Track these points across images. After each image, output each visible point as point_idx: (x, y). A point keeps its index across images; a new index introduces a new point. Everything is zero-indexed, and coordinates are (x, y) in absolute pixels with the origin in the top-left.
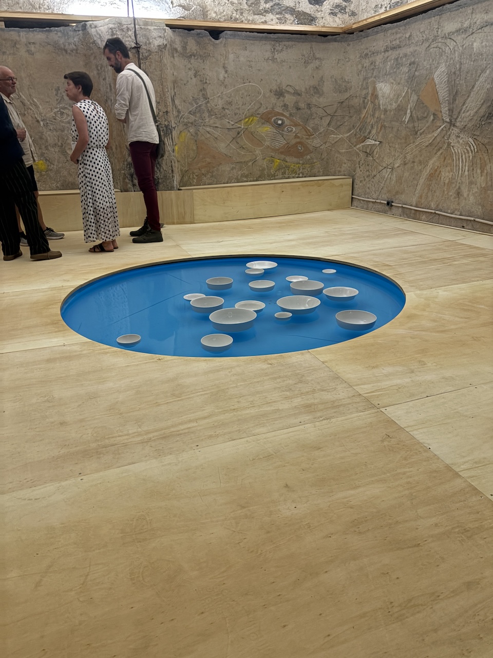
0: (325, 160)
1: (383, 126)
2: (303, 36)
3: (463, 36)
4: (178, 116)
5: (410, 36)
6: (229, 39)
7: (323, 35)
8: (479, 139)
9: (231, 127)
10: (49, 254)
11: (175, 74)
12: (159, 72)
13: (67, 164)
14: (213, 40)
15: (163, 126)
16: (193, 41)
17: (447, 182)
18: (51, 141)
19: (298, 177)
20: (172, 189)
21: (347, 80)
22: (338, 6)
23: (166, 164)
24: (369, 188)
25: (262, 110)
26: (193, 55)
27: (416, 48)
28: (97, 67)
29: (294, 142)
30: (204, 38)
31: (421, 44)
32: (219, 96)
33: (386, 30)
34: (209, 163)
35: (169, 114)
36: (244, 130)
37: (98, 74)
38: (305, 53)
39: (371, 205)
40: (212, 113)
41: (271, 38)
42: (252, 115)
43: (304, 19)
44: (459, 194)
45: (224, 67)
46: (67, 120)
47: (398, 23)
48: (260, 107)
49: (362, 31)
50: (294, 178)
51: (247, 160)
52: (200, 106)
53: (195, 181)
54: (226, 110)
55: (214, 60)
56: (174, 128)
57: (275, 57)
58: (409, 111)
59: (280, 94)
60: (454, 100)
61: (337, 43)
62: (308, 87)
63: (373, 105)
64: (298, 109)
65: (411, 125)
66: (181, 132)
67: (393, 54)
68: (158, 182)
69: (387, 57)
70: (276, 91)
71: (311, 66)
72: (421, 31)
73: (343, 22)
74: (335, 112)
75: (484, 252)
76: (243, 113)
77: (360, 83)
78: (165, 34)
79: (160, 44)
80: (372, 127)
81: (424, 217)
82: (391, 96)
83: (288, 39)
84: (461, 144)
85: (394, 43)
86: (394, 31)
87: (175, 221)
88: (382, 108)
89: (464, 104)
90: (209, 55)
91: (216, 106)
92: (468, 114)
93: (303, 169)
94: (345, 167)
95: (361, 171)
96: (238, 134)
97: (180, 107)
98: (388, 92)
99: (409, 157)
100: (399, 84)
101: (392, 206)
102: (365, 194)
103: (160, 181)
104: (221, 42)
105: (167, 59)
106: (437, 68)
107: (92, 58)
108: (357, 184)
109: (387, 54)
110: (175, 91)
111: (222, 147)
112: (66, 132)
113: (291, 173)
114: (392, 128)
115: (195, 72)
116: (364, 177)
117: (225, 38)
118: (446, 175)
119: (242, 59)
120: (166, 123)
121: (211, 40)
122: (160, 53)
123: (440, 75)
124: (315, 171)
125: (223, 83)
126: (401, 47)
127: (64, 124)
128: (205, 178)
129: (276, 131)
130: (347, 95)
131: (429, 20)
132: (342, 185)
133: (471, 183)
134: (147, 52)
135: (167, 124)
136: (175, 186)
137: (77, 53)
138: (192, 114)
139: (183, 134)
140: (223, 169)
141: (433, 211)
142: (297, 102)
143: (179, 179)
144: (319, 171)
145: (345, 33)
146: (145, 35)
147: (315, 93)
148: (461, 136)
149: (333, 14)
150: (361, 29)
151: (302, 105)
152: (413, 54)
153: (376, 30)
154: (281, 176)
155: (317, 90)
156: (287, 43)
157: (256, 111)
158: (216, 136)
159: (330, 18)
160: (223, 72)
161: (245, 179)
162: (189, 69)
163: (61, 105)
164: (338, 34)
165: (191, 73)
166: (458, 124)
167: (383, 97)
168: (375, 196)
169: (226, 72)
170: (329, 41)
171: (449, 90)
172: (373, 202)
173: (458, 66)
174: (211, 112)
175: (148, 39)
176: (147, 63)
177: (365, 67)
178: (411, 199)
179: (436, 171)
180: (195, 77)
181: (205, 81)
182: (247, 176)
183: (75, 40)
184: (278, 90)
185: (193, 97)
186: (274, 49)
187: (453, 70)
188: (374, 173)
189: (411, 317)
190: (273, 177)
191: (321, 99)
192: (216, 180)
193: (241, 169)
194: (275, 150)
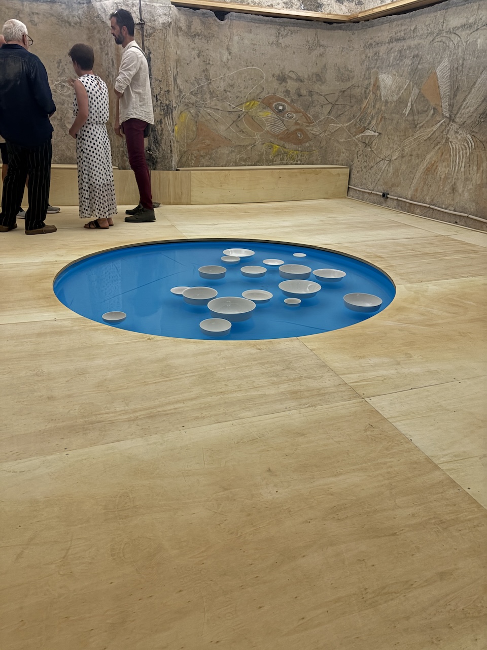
0: (323, 148)
1: (383, 118)
2: (308, 22)
3: (467, 31)
4: (180, 96)
5: (415, 29)
6: (234, 21)
7: (329, 22)
8: (478, 136)
9: (232, 110)
10: (44, 229)
11: (178, 52)
12: (163, 50)
13: (65, 138)
14: (218, 20)
15: (164, 105)
16: (198, 21)
17: (443, 177)
19: (296, 164)
20: (170, 169)
21: (350, 69)
23: (165, 144)
24: (365, 179)
25: (264, 95)
26: (197, 35)
27: (420, 41)
28: (100, 41)
29: (293, 128)
30: (209, 18)
31: (425, 37)
32: (221, 78)
33: (391, 21)
34: (209, 145)
35: (170, 93)
36: (245, 113)
37: (101, 48)
38: (309, 39)
39: (366, 196)
40: (214, 95)
41: (276, 22)
42: (253, 100)
43: (310, 5)
44: (454, 189)
45: (228, 49)
46: (67, 94)
47: (404, 15)
48: (262, 92)
49: (367, 20)
50: (292, 164)
51: (247, 144)
52: (202, 87)
53: (193, 162)
54: (228, 93)
55: (218, 41)
56: (175, 108)
57: (280, 42)
58: (409, 104)
59: (282, 79)
60: (455, 95)
61: (342, 31)
62: (310, 74)
63: (374, 95)
64: (300, 95)
65: (410, 118)
66: (181, 112)
67: (397, 46)
68: (156, 161)
69: (391, 49)
70: (279, 75)
71: (315, 53)
72: (426, 24)
73: (349, 11)
74: (336, 101)
75: (475, 248)
76: (245, 97)
77: (363, 73)
78: (170, 12)
79: (165, 21)
80: (372, 118)
81: (418, 211)
82: (393, 87)
83: (294, 24)
84: (459, 140)
85: (399, 34)
86: (400, 22)
87: (172, 201)
88: (383, 99)
89: (464, 101)
90: (214, 36)
91: (218, 88)
92: (468, 110)
93: (301, 156)
94: (344, 156)
95: (358, 161)
96: (239, 117)
97: (181, 87)
98: (390, 83)
99: (407, 150)
100: (401, 76)
101: (387, 198)
102: (361, 185)
103: (158, 160)
104: (226, 24)
105: (171, 38)
106: (439, 62)
107: (96, 31)
108: (354, 175)
109: (391, 45)
110: (178, 70)
111: (222, 129)
112: (66, 105)
113: (289, 159)
114: (392, 120)
115: (198, 52)
116: (361, 168)
117: (231, 19)
118: (442, 170)
119: (246, 41)
120: (167, 102)
121: (215, 20)
122: (164, 30)
123: (442, 70)
124: (313, 158)
125: (225, 65)
126: (405, 39)
127: (64, 98)
128: (203, 160)
129: (275, 116)
130: (349, 84)
131: (435, 14)
132: (339, 175)
133: (467, 179)
134: (151, 29)
135: (167, 104)
136: (173, 166)
137: (81, 26)
138: (193, 95)
139: (184, 115)
140: (222, 152)
141: (428, 206)
142: (299, 89)
143: (177, 159)
144: (317, 160)
145: (350, 21)
146: (150, 12)
147: (317, 80)
148: (460, 132)
149: (339, 1)
150: (367, 19)
151: (304, 92)
152: (417, 47)
153: (381, 20)
154: (279, 162)
155: (319, 78)
156: (292, 28)
157: (257, 95)
158: (216, 119)
159: (337, 6)
160: (227, 53)
161: (243, 163)
162: (193, 49)
163: (62, 78)
164: (343, 22)
165: (195, 53)
166: (457, 120)
167: (385, 88)
168: (371, 187)
169: (230, 53)
170: (334, 29)
171: (450, 85)
172: (369, 193)
173: (460, 62)
174: (212, 94)
175: (153, 16)
176: (151, 40)
177: (369, 57)
178: (407, 192)
179: (433, 165)
180: (198, 57)
181: (208, 62)
182: (245, 160)
183: (79, 12)
184: (281, 75)
185: (195, 78)
186: (279, 33)
187: (456, 66)
188: (372, 164)
189: (400, 309)
190: (271, 162)
191: (323, 87)
192: (214, 162)
193: (239, 152)
194: (274, 136)
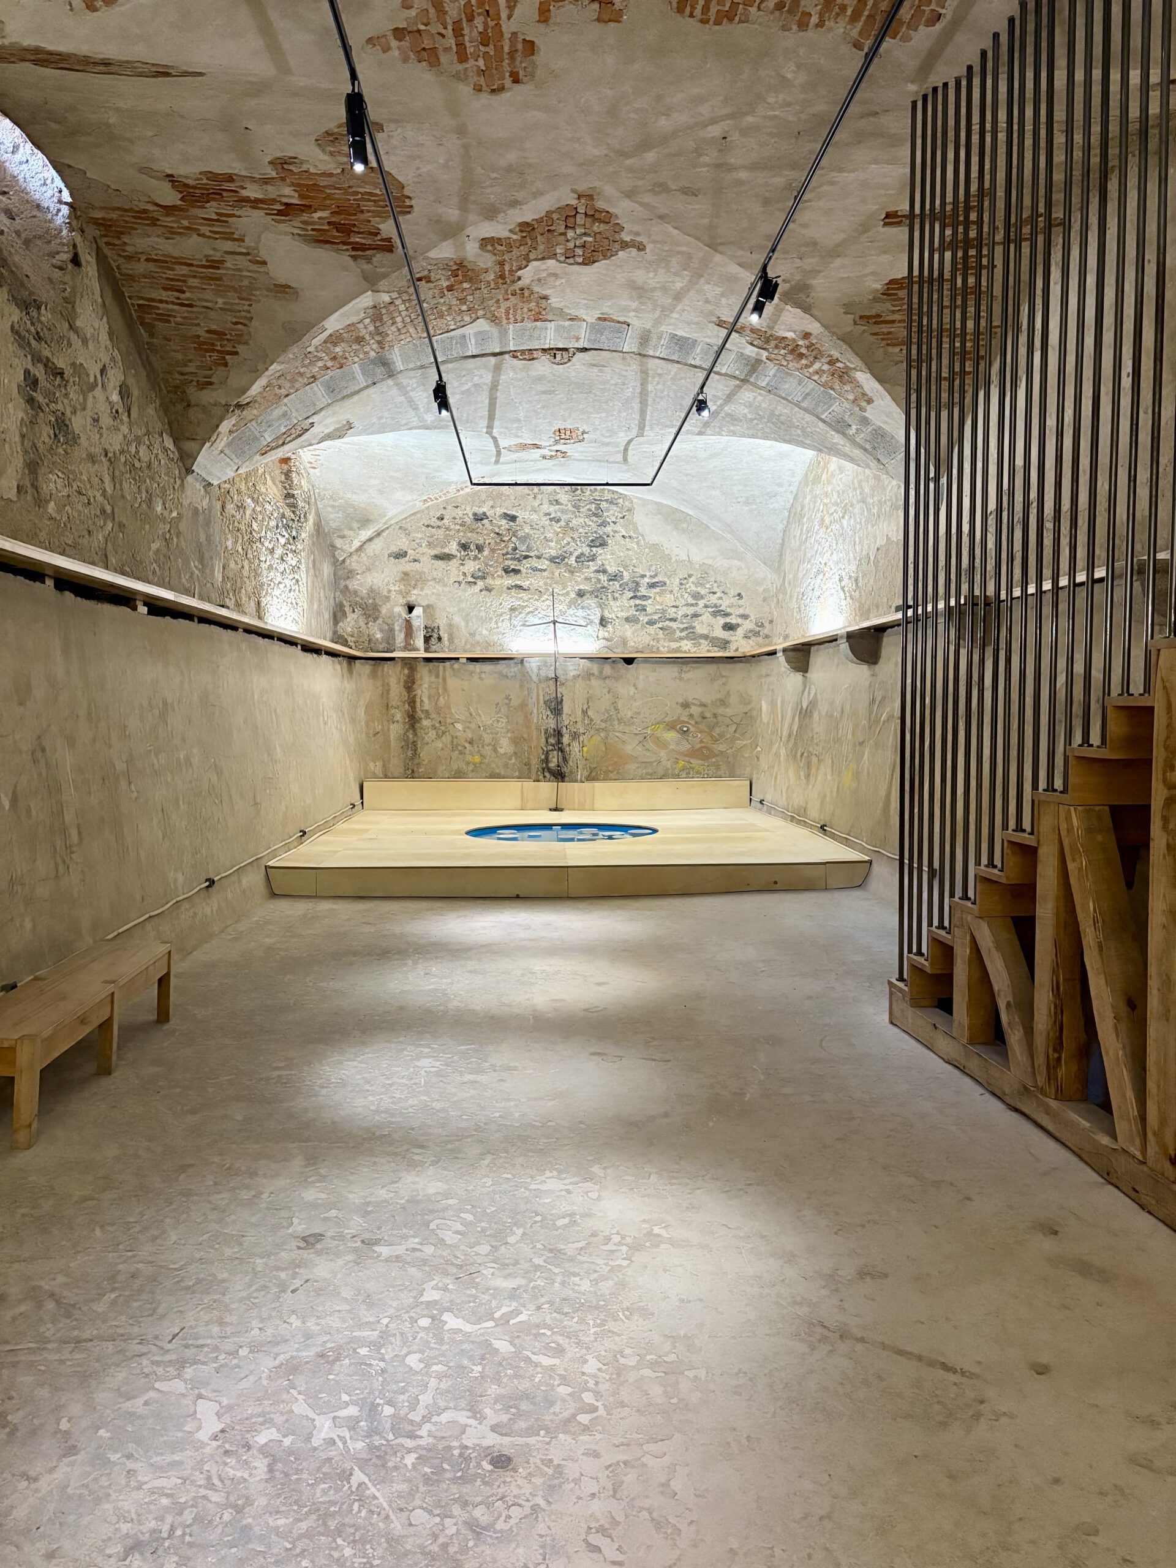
0: (731, 763)
4: (590, 723)
6: (639, 666)
7: (730, 658)
9: (638, 733)
11: (591, 692)
12: (573, 694)
13: (495, 759)
14: (627, 667)
16: (609, 668)
18: (487, 741)
19: (702, 778)
20: (576, 781)
22: (751, 631)
23: (573, 761)
25: (667, 720)
26: (608, 677)
29: (698, 746)
30: (618, 665)
32: (629, 708)
34: (616, 762)
35: (577, 723)
36: (650, 735)
38: (712, 672)
40: (621, 721)
41: (679, 661)
42: (658, 723)
43: (717, 643)
45: (634, 686)
48: (666, 717)
50: (698, 778)
51: (652, 760)
52: (611, 716)
53: (601, 777)
54: (635, 719)
55: (626, 680)
56: (584, 733)
57: (682, 676)
59: (686, 705)
61: (742, 664)
62: (714, 700)
64: (704, 718)
66: (592, 736)
70: (683, 703)
71: (720, 682)
74: (742, 721)
76: (650, 722)
77: (755, 700)
78: (582, 665)
79: (574, 670)
90: (622, 677)
91: (625, 715)
93: (708, 770)
94: (745, 771)
96: (645, 738)
97: (593, 717)
101: (762, 803)
103: (566, 774)
104: (633, 669)
105: (580, 683)
110: (589, 704)
111: (629, 749)
113: (695, 774)
115: (608, 690)
117: (636, 665)
119: (651, 679)
120: (575, 730)
121: (623, 667)
122: (573, 680)
124: (722, 773)
125: (633, 698)
127: (498, 729)
128: (610, 776)
129: (680, 737)
130: (749, 707)
132: (745, 788)
134: (564, 680)
136: (579, 779)
137: (515, 678)
138: (603, 722)
139: (594, 738)
140: (629, 768)
142: (703, 713)
143: (586, 774)
144: (725, 774)
145: (748, 657)
146: (563, 666)
147: (722, 704)
149: (746, 637)
151: (708, 715)
154: (685, 776)
155: (723, 702)
156: (694, 665)
157: (662, 719)
158: (624, 740)
159: (746, 643)
160: (633, 689)
161: (649, 777)
162: (603, 688)
163: (498, 715)
164: (744, 657)
165: (606, 691)
169: (636, 689)
170: (735, 662)
175: (565, 671)
176: (563, 687)
180: (608, 693)
181: (616, 697)
182: (651, 775)
183: (515, 670)
185: (605, 709)
186: (682, 670)
190: (678, 776)
191: (727, 710)
192: (620, 777)
193: (645, 768)
194: (681, 753)
